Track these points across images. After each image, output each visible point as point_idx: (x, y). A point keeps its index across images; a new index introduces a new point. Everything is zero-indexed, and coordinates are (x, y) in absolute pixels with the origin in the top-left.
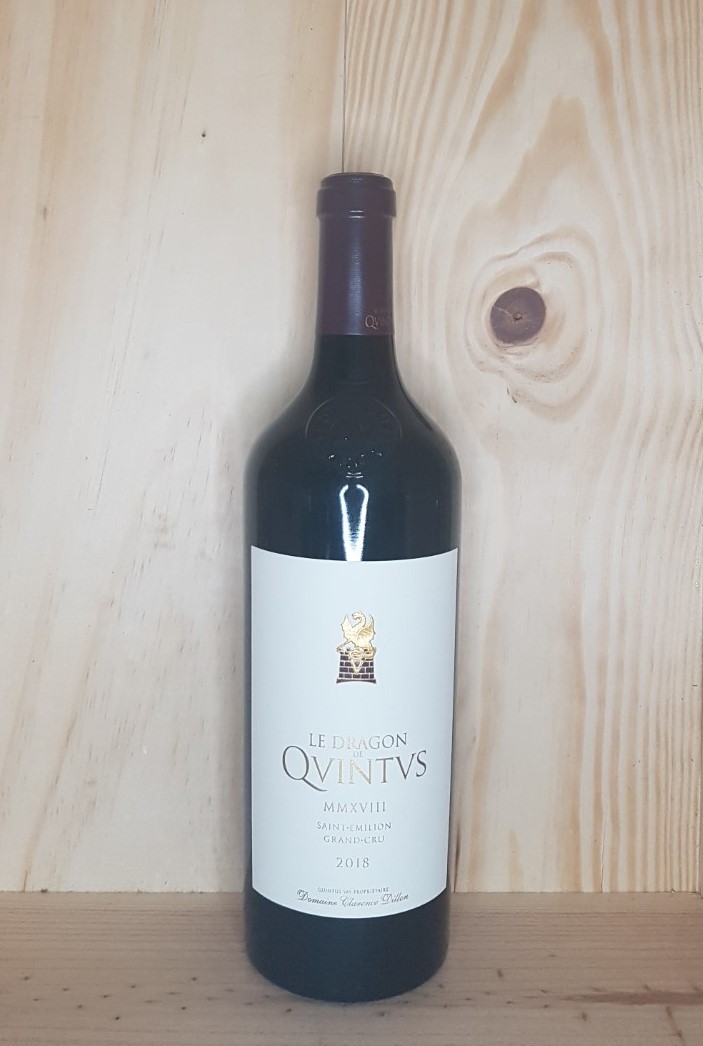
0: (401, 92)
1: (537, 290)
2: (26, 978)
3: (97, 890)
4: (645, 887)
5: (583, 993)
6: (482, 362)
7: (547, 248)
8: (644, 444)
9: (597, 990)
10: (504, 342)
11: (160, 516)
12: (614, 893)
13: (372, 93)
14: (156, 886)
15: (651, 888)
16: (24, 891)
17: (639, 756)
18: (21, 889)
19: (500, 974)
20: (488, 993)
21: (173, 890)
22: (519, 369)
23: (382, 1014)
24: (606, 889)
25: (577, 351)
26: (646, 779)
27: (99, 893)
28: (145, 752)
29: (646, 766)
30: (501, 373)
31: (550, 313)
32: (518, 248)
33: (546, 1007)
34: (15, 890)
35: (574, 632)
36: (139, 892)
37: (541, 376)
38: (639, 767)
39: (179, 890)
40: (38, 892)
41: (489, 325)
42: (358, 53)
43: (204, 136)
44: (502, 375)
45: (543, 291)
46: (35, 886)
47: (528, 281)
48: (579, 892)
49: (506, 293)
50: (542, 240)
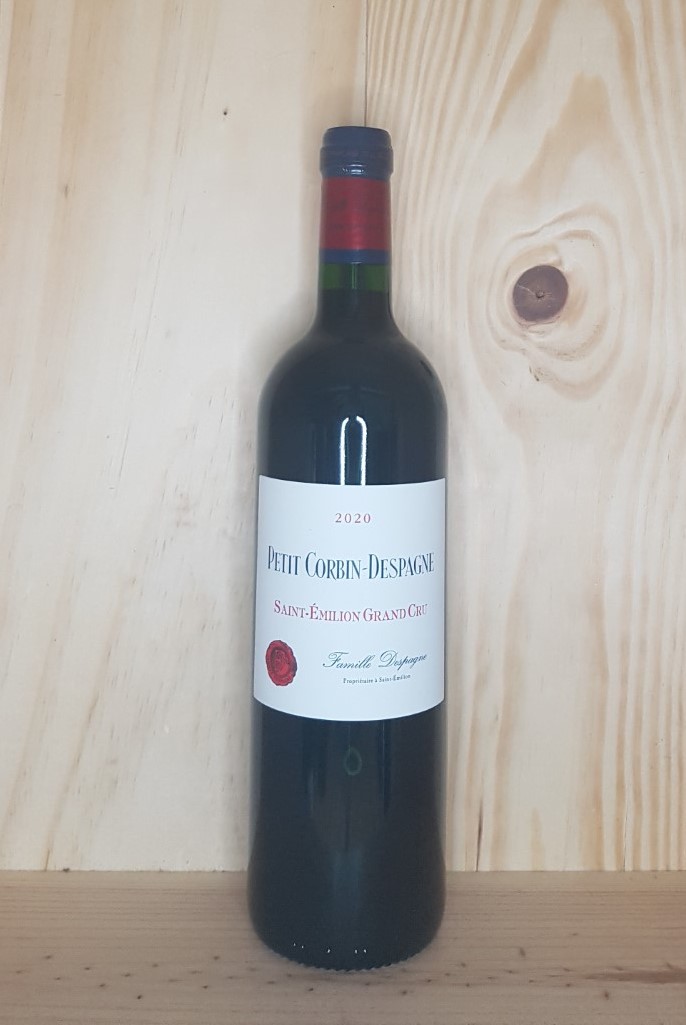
0: (423, 70)
1: (560, 268)
2: (49, 957)
3: (119, 869)
4: (668, 866)
5: (605, 970)
6: (503, 341)
7: (570, 226)
8: (666, 423)
9: (620, 969)
10: (527, 320)
11: (181, 495)
12: (636, 871)
13: (394, 70)
14: (179, 866)
15: (674, 867)
16: (45, 870)
17: (662, 734)
18: (42, 868)
19: (522, 953)
20: (510, 972)
21: (195, 870)
22: (542, 347)
23: (405, 993)
24: (629, 867)
25: (599, 329)
26: (668, 758)
27: (120, 873)
28: (167, 730)
29: (668, 745)
30: (523, 351)
31: (572, 291)
32: (540, 226)
33: (568, 985)
34: (36, 868)
35: (596, 610)
36: (161, 871)
37: (563, 354)
38: (662, 745)
39: (201, 869)
40: (59, 871)
41: (511, 304)
42: (379, 32)
43: (225, 114)
44: (524, 354)
45: (565, 269)
46: (58, 863)
47: (550, 260)
48: (601, 871)
49: (529, 272)
50: (563, 218)
